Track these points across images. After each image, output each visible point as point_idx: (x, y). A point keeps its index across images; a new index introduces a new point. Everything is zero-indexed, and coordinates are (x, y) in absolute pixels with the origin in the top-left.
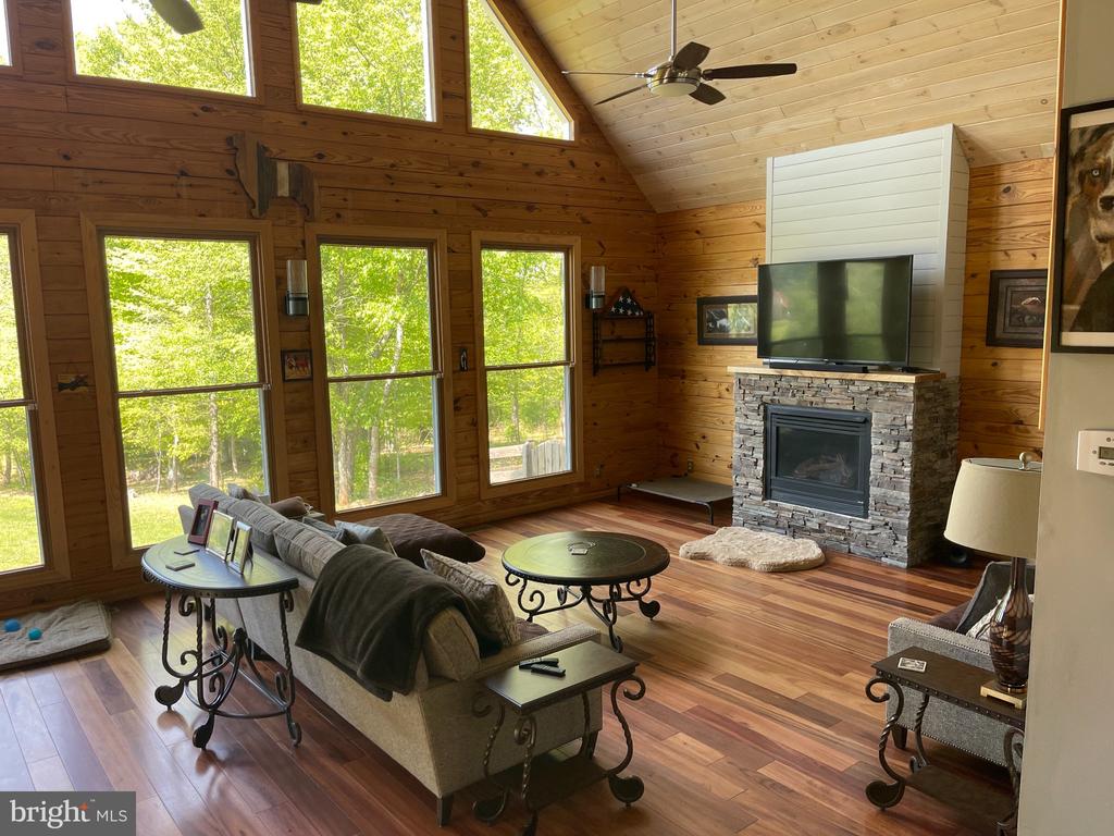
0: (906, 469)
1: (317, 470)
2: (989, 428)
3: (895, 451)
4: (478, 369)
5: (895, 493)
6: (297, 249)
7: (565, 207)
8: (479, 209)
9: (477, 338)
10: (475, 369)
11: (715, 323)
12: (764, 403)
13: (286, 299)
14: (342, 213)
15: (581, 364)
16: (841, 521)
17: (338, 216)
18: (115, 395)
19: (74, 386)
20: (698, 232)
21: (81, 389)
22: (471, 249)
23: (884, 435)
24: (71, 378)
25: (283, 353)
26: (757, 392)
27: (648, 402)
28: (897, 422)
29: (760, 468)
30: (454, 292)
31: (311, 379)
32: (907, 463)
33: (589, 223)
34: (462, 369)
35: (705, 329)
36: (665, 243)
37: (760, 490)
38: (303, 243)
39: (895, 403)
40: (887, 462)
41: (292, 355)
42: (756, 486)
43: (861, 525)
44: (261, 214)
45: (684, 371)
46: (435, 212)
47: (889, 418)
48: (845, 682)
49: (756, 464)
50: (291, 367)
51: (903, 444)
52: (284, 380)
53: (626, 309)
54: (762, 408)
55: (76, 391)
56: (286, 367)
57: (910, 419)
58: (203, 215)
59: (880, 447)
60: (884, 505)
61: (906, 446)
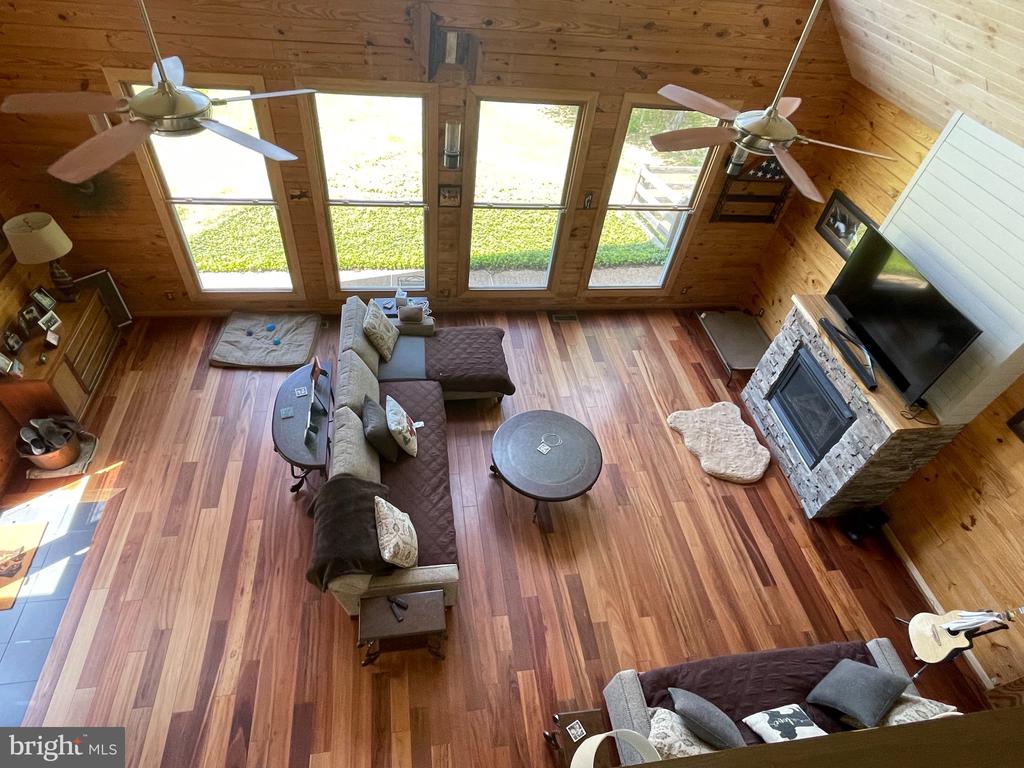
0: (850, 472)
1: (457, 263)
2: (956, 476)
3: (853, 455)
4: (599, 210)
5: (835, 477)
6: (459, 107)
7: (738, 70)
8: (639, 72)
9: (605, 187)
10: (596, 208)
11: (835, 221)
12: (801, 341)
13: (441, 155)
14: (501, 76)
15: (699, 214)
16: (795, 458)
17: (499, 78)
18: (326, 203)
19: (299, 197)
20: (872, 124)
21: (304, 199)
22: (620, 109)
23: (854, 440)
24: (298, 193)
25: (441, 186)
26: (802, 330)
27: (757, 247)
28: (867, 441)
29: (774, 379)
30: (593, 147)
31: (460, 206)
32: (854, 470)
33: (761, 86)
34: (585, 208)
35: (826, 221)
36: (842, 114)
37: (766, 392)
38: (465, 103)
39: (875, 428)
40: (842, 456)
41: (446, 189)
42: (766, 388)
43: (805, 472)
44: (430, 78)
45: (794, 240)
46: (593, 75)
47: (865, 432)
48: (637, 624)
49: (773, 374)
50: (445, 197)
51: (860, 457)
52: (439, 206)
53: (765, 173)
54: (798, 343)
55: (302, 200)
56: (442, 198)
57: (876, 447)
58: (385, 79)
59: (846, 444)
60: (823, 475)
61: (862, 461)
